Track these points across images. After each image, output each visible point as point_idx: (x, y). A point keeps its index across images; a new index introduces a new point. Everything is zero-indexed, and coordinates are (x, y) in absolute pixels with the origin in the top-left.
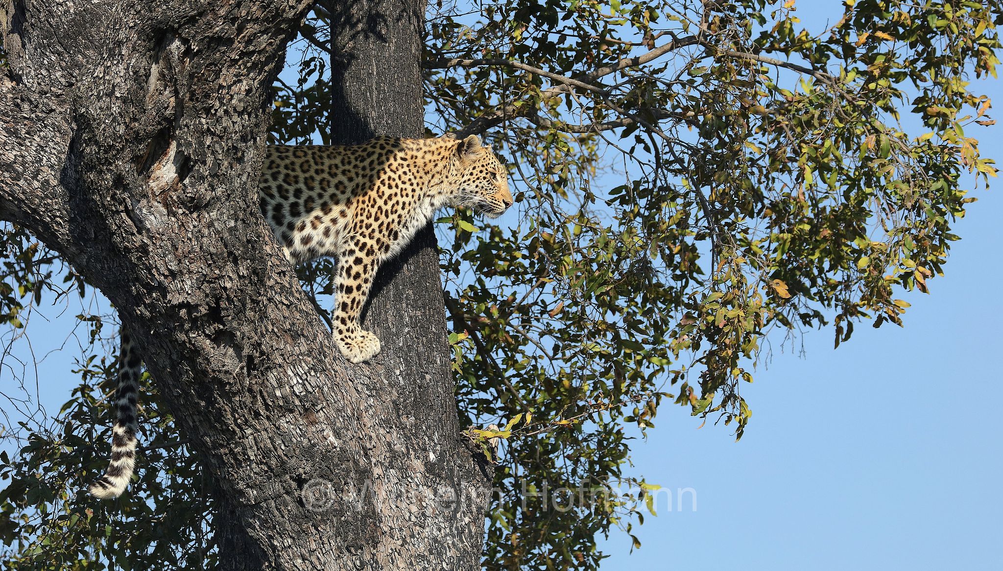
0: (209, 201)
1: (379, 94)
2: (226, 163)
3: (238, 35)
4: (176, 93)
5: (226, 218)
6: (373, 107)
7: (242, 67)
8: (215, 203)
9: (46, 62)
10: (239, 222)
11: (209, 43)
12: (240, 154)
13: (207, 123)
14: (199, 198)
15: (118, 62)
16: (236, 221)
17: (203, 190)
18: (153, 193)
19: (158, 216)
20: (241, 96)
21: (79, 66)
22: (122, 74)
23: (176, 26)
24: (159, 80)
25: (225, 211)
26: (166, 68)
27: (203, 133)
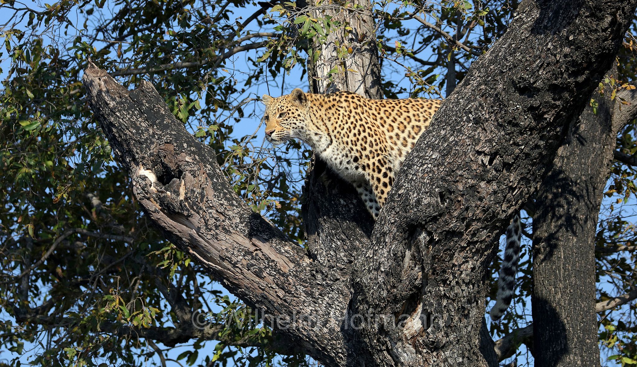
0: (445, 344)
1: (565, 271)
2: (457, 318)
3: (466, 230)
4: (423, 269)
5: (456, 356)
6: (560, 280)
7: (469, 252)
8: (449, 345)
9: (333, 246)
10: (465, 359)
11: (446, 235)
12: (466, 312)
13: (444, 290)
14: (438, 342)
15: (383, 247)
16: (463, 358)
17: (440, 336)
18: (406, 338)
19: (409, 354)
20: (468, 272)
21: (356, 249)
22: (385, 255)
23: (423, 223)
24: (411, 260)
25: (455, 351)
26: (416, 252)
27: (441, 297)
